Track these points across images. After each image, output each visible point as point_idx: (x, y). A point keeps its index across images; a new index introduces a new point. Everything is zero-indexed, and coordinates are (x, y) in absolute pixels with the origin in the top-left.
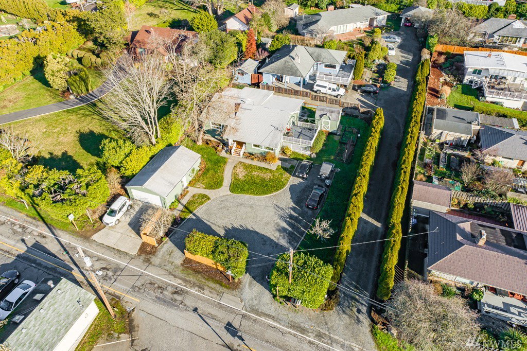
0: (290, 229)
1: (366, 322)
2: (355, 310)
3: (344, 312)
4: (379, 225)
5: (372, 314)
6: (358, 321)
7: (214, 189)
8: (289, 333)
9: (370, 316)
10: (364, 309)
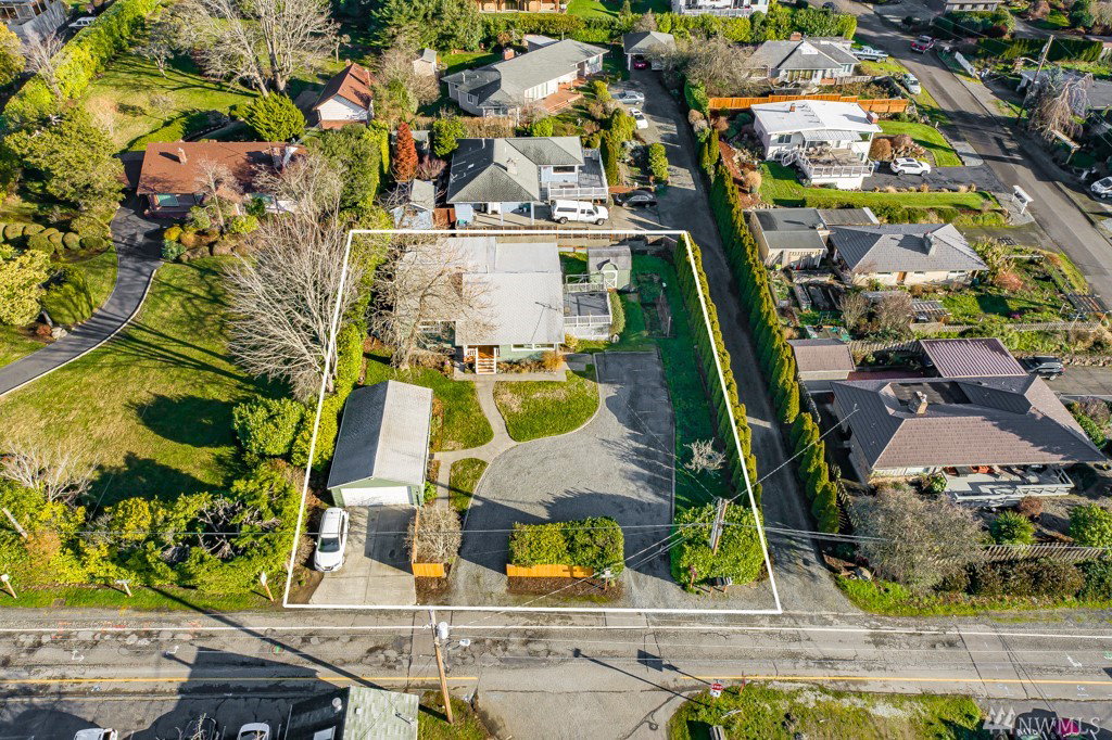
0: (646, 472)
1: (823, 574)
2: (800, 562)
3: (789, 572)
4: (767, 425)
5: (826, 560)
6: (813, 577)
7: (482, 444)
8: (734, 632)
9: (824, 563)
10: (812, 557)
